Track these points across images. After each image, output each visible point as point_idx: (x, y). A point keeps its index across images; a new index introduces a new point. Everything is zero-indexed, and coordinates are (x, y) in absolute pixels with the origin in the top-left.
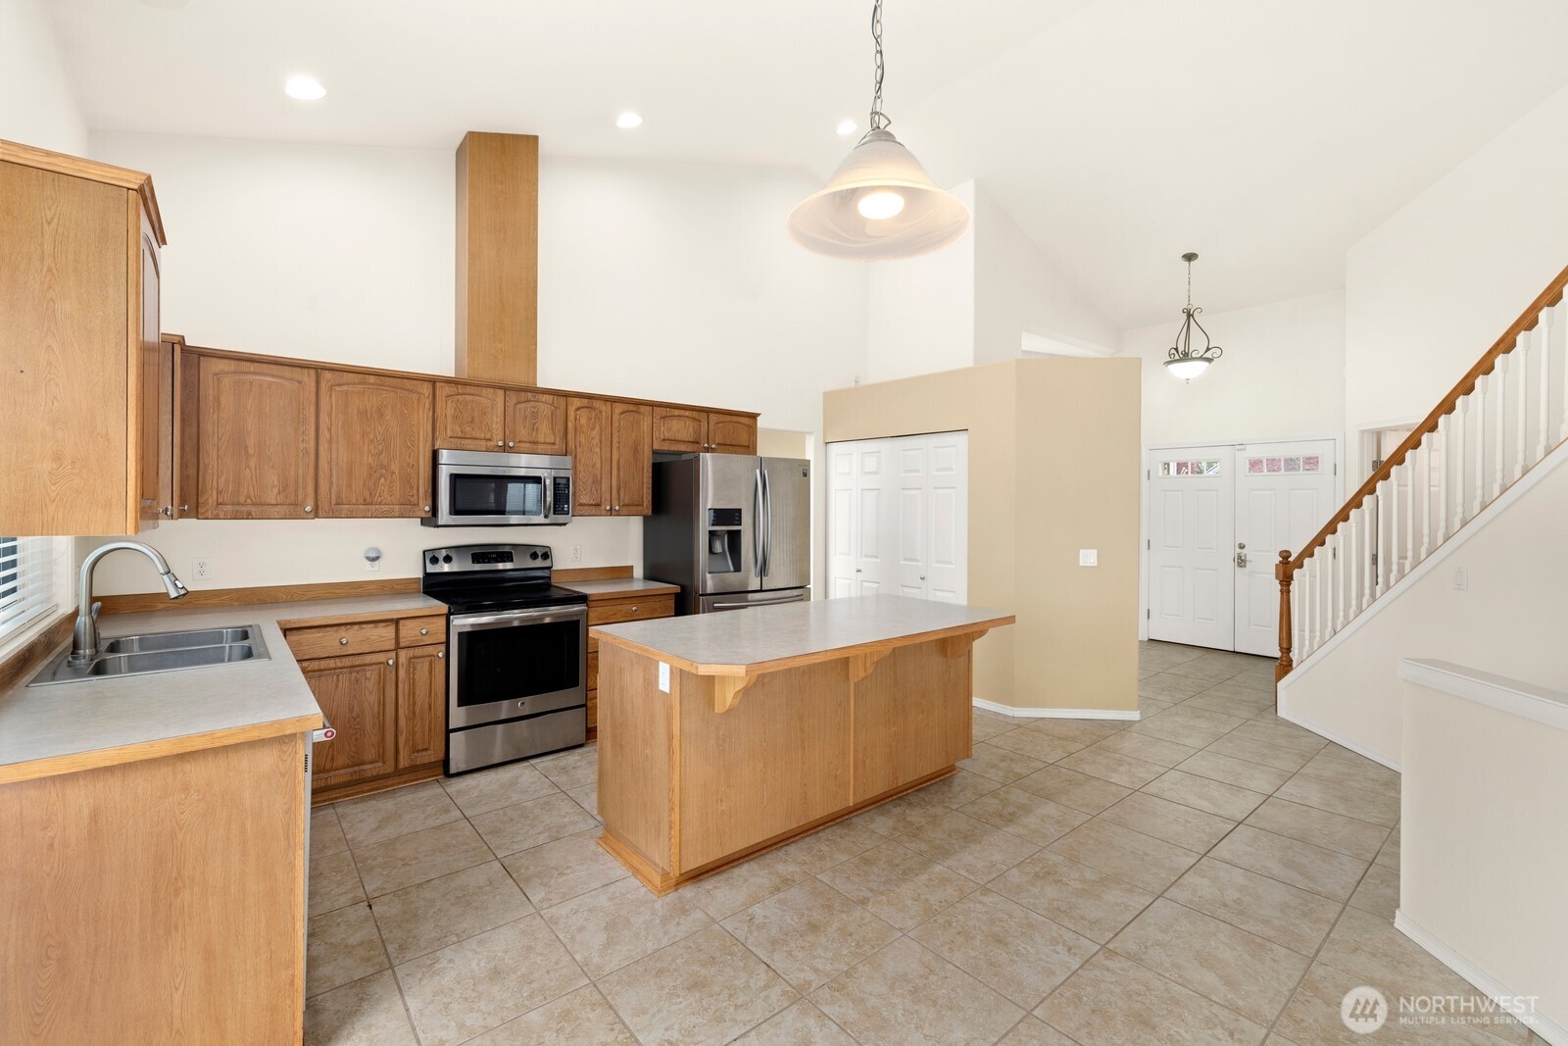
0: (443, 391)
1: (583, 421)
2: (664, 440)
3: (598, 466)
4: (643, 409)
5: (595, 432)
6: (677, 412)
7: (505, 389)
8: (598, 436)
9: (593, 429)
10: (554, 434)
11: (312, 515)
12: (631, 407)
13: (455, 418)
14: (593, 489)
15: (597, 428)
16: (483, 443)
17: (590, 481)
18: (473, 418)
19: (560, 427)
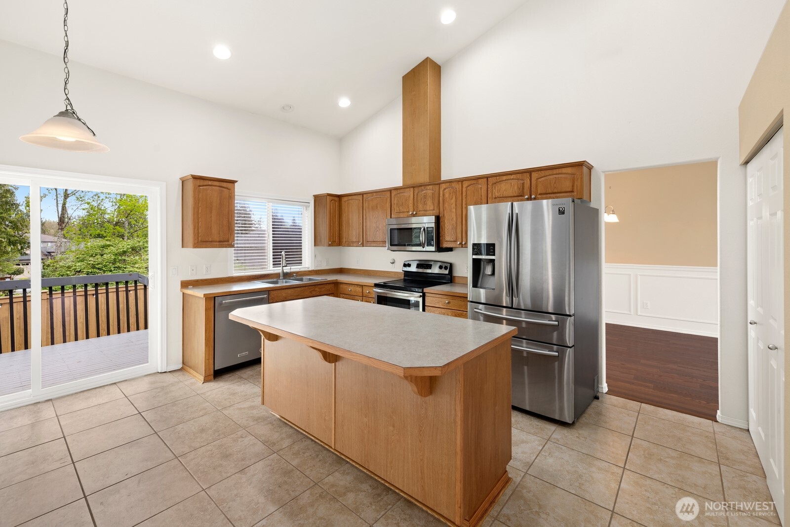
0: (394, 193)
1: (447, 195)
2: (495, 198)
3: (455, 219)
4: (480, 181)
5: (453, 201)
6: (504, 178)
7: (414, 187)
8: (454, 203)
9: (452, 199)
10: (434, 205)
11: (362, 245)
12: (473, 182)
13: (397, 204)
14: (452, 232)
15: (454, 198)
16: (406, 214)
17: (451, 228)
18: (403, 203)
19: (436, 201)
